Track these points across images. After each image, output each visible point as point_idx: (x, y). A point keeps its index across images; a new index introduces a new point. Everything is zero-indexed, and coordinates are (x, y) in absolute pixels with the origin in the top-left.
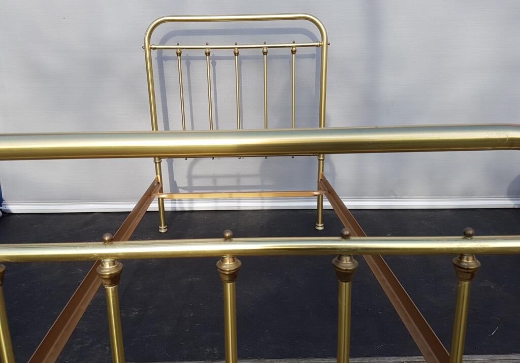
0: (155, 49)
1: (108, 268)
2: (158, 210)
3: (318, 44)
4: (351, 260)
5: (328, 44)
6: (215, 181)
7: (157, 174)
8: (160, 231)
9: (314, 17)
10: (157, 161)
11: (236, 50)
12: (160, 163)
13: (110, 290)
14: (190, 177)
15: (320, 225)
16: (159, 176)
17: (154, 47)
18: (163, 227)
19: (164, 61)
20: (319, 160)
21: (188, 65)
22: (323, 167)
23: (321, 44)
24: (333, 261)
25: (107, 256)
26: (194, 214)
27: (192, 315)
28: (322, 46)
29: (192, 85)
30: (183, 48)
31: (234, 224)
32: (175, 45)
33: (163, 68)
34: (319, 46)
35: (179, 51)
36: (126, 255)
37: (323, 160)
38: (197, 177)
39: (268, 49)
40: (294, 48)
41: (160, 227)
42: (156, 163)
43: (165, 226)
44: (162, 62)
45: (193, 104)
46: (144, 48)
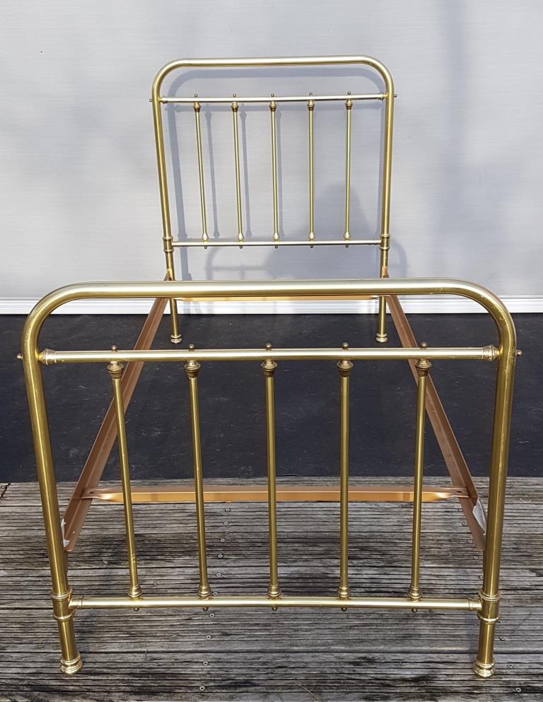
0: (166, 102)
1: (192, 366)
2: (170, 313)
3: (381, 96)
4: (348, 363)
5: (394, 96)
6: (243, 275)
7: (168, 267)
8: (172, 341)
9: (377, 61)
10: (168, 250)
11: (273, 103)
12: (171, 253)
13: (193, 380)
14: (210, 269)
15: (382, 335)
16: (170, 270)
17: (164, 99)
18: (176, 336)
19: (176, 112)
20: (382, 250)
21: (209, 117)
22: (387, 260)
23: (385, 96)
24: (338, 364)
25: (192, 358)
26: (214, 320)
27: (222, 435)
28: (387, 99)
29: (213, 142)
30: (203, 102)
31: (269, 334)
32: (192, 97)
33: (174, 119)
34: (383, 98)
35: (197, 106)
36: (202, 358)
37: (387, 250)
38: (218, 269)
39: (315, 102)
40: (349, 102)
41: (172, 336)
42: (167, 253)
43: (178, 335)
44: (174, 113)
45: (215, 167)
46: (153, 101)
